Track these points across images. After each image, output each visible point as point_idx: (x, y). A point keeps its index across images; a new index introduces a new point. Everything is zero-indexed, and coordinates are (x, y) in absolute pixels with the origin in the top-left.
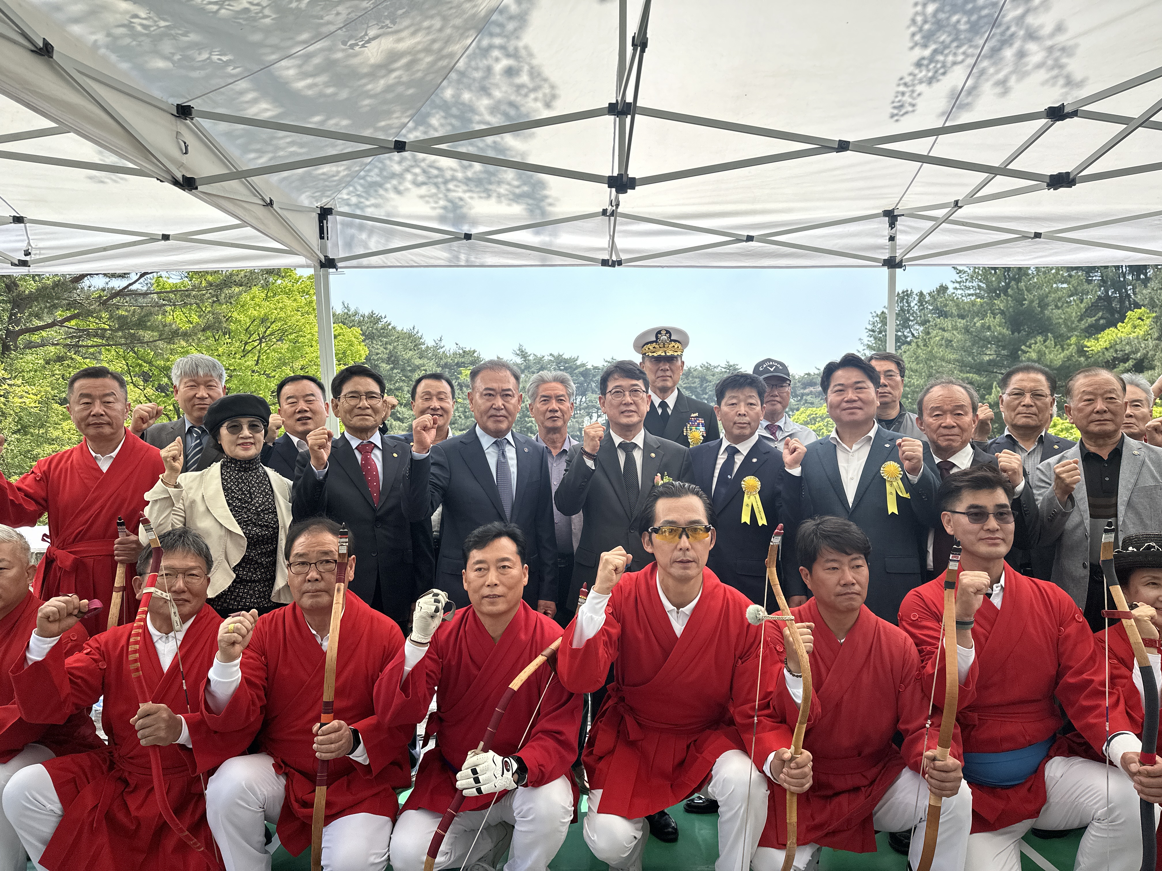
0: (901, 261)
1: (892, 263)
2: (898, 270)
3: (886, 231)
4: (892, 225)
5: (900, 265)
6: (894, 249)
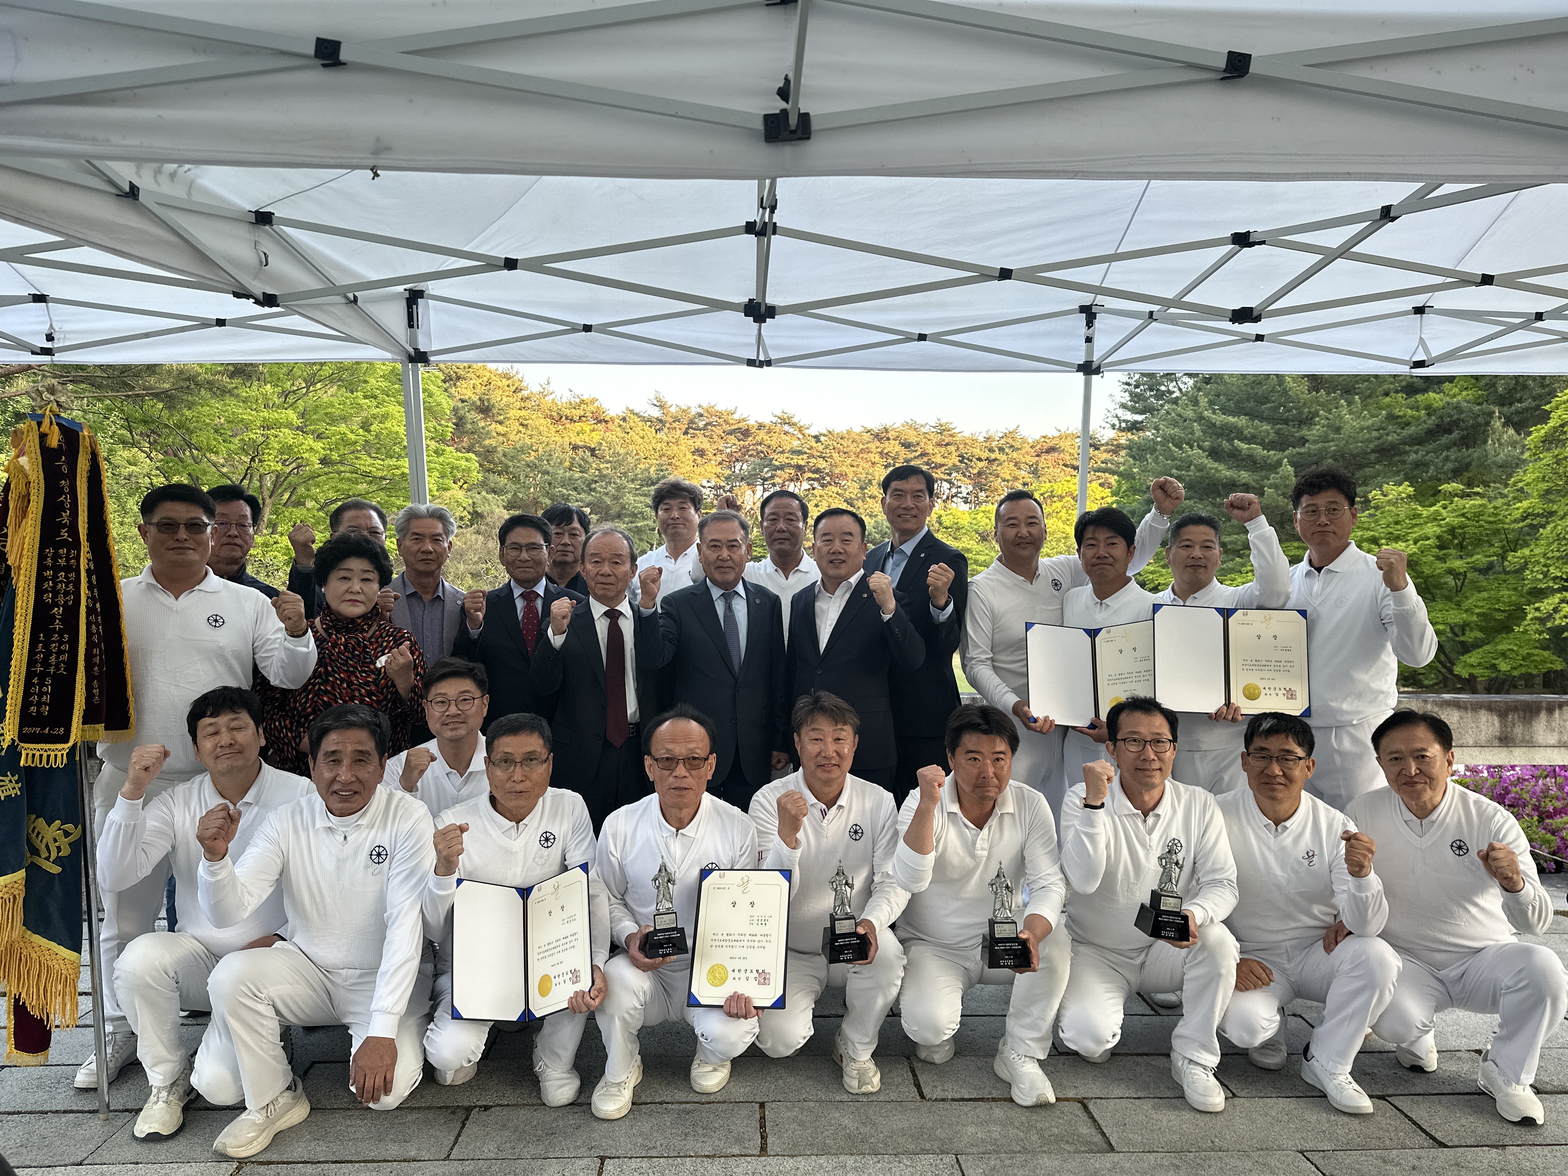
0: (1099, 367)
1: (1088, 369)
2: (1095, 378)
3: (1083, 330)
4: (1090, 324)
5: (1097, 371)
6: (1090, 352)
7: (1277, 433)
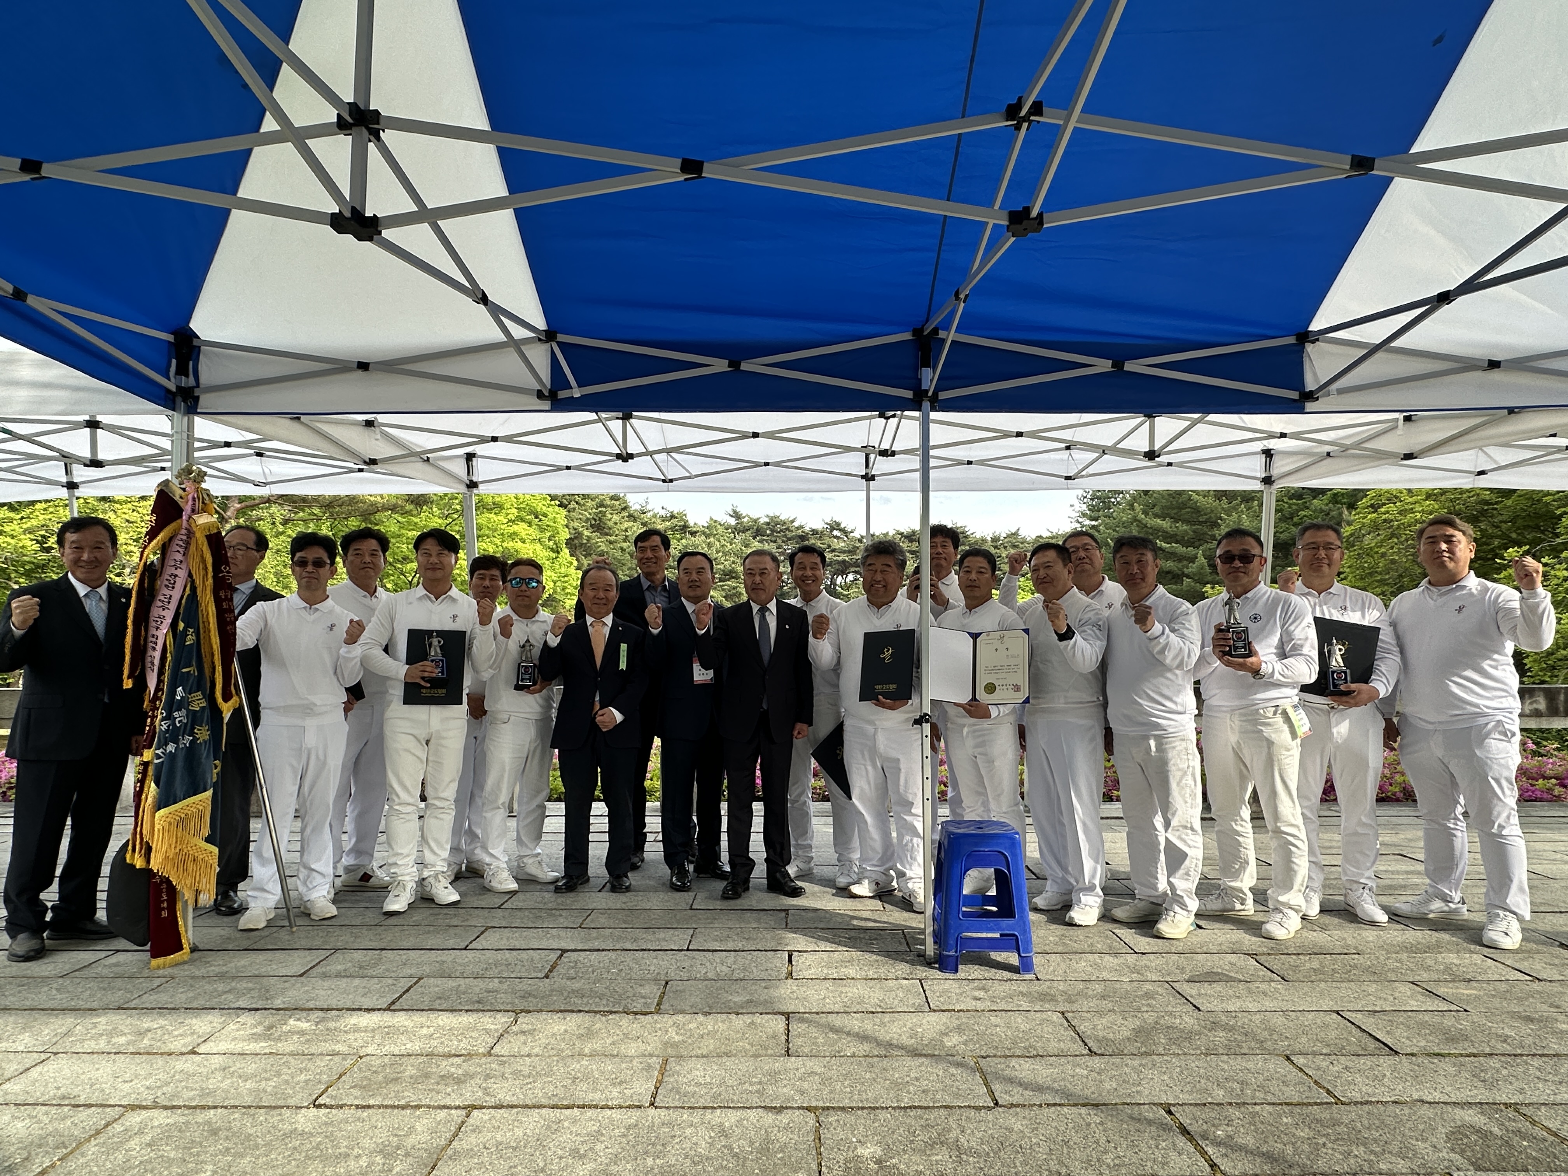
7: (1194, 532)
